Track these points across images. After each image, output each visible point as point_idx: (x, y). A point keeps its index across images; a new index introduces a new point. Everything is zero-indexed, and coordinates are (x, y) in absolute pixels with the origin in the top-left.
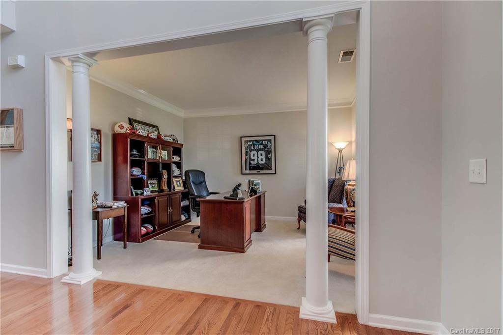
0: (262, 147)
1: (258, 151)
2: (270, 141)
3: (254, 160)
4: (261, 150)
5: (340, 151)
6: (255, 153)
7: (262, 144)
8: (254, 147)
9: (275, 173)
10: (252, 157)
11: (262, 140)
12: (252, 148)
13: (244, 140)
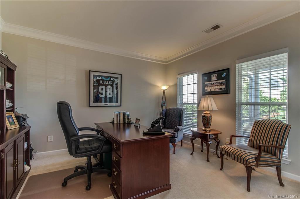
0: (110, 82)
1: (106, 85)
2: (117, 78)
3: (102, 94)
4: (109, 85)
5: (164, 91)
6: (104, 87)
7: (110, 80)
8: (103, 82)
9: (121, 106)
10: (100, 91)
11: (111, 77)
12: (101, 83)
13: (92, 74)
